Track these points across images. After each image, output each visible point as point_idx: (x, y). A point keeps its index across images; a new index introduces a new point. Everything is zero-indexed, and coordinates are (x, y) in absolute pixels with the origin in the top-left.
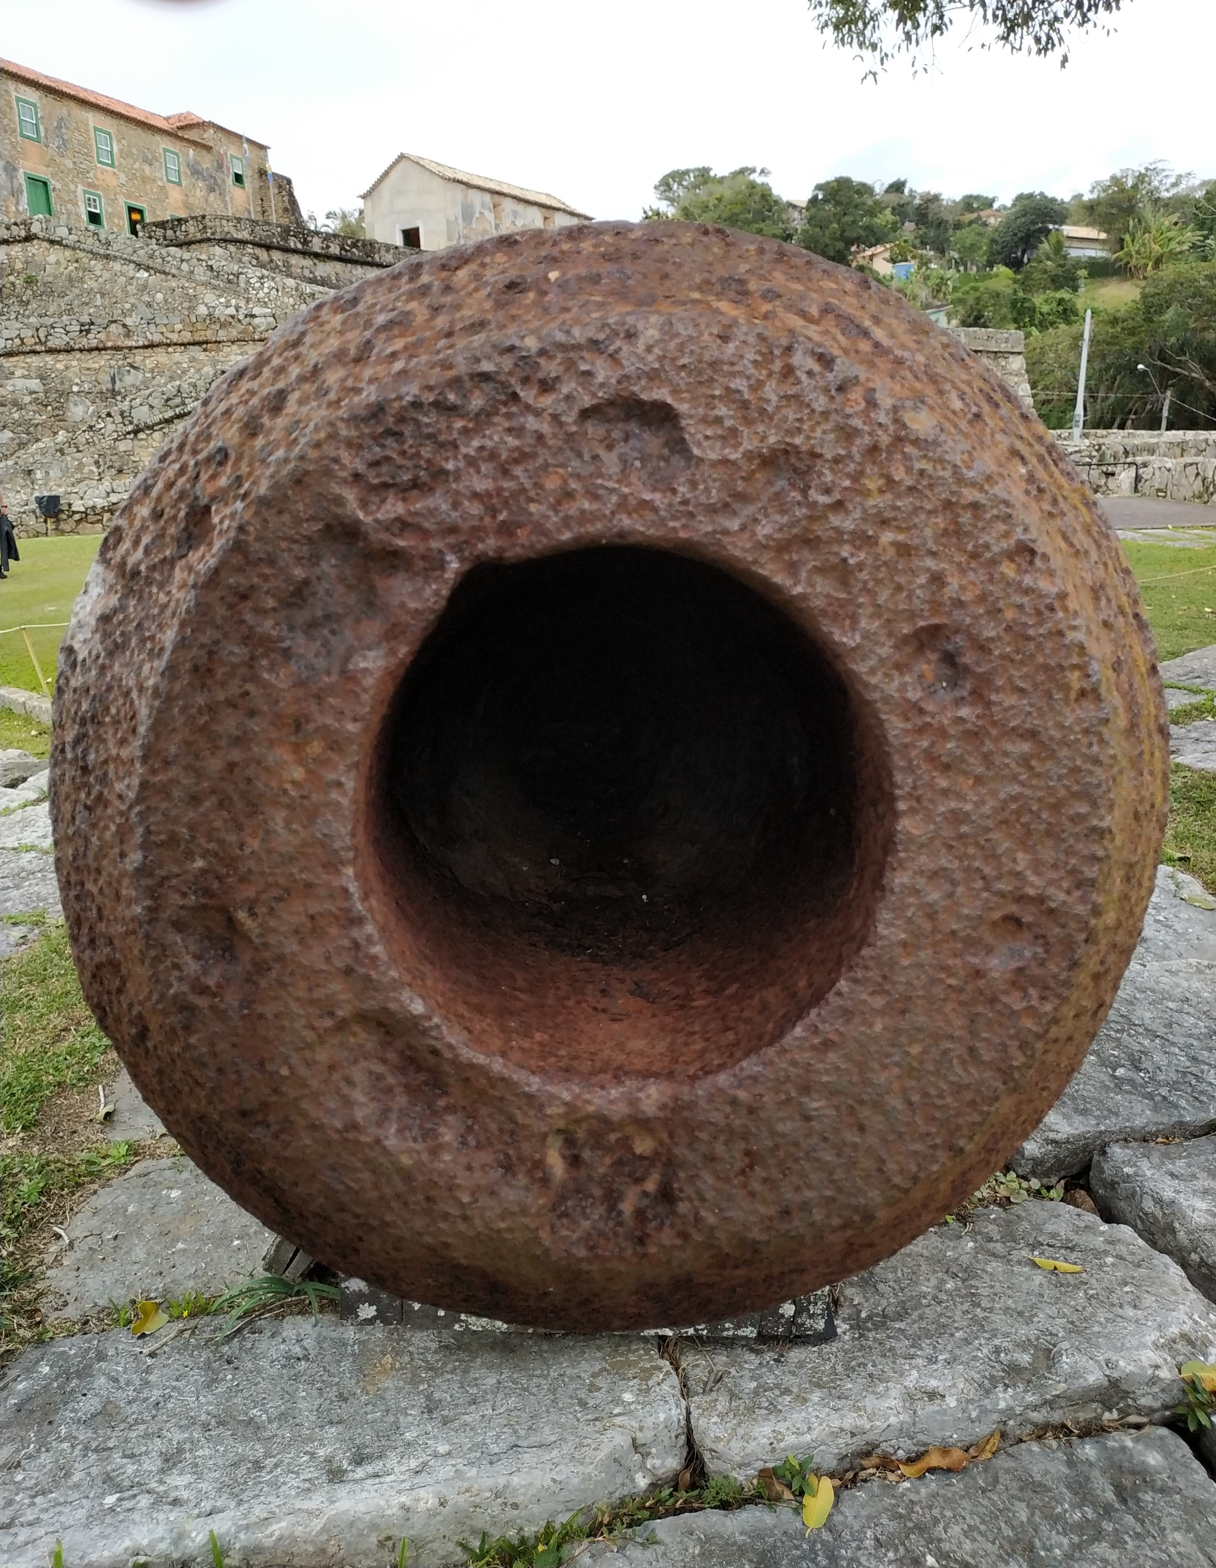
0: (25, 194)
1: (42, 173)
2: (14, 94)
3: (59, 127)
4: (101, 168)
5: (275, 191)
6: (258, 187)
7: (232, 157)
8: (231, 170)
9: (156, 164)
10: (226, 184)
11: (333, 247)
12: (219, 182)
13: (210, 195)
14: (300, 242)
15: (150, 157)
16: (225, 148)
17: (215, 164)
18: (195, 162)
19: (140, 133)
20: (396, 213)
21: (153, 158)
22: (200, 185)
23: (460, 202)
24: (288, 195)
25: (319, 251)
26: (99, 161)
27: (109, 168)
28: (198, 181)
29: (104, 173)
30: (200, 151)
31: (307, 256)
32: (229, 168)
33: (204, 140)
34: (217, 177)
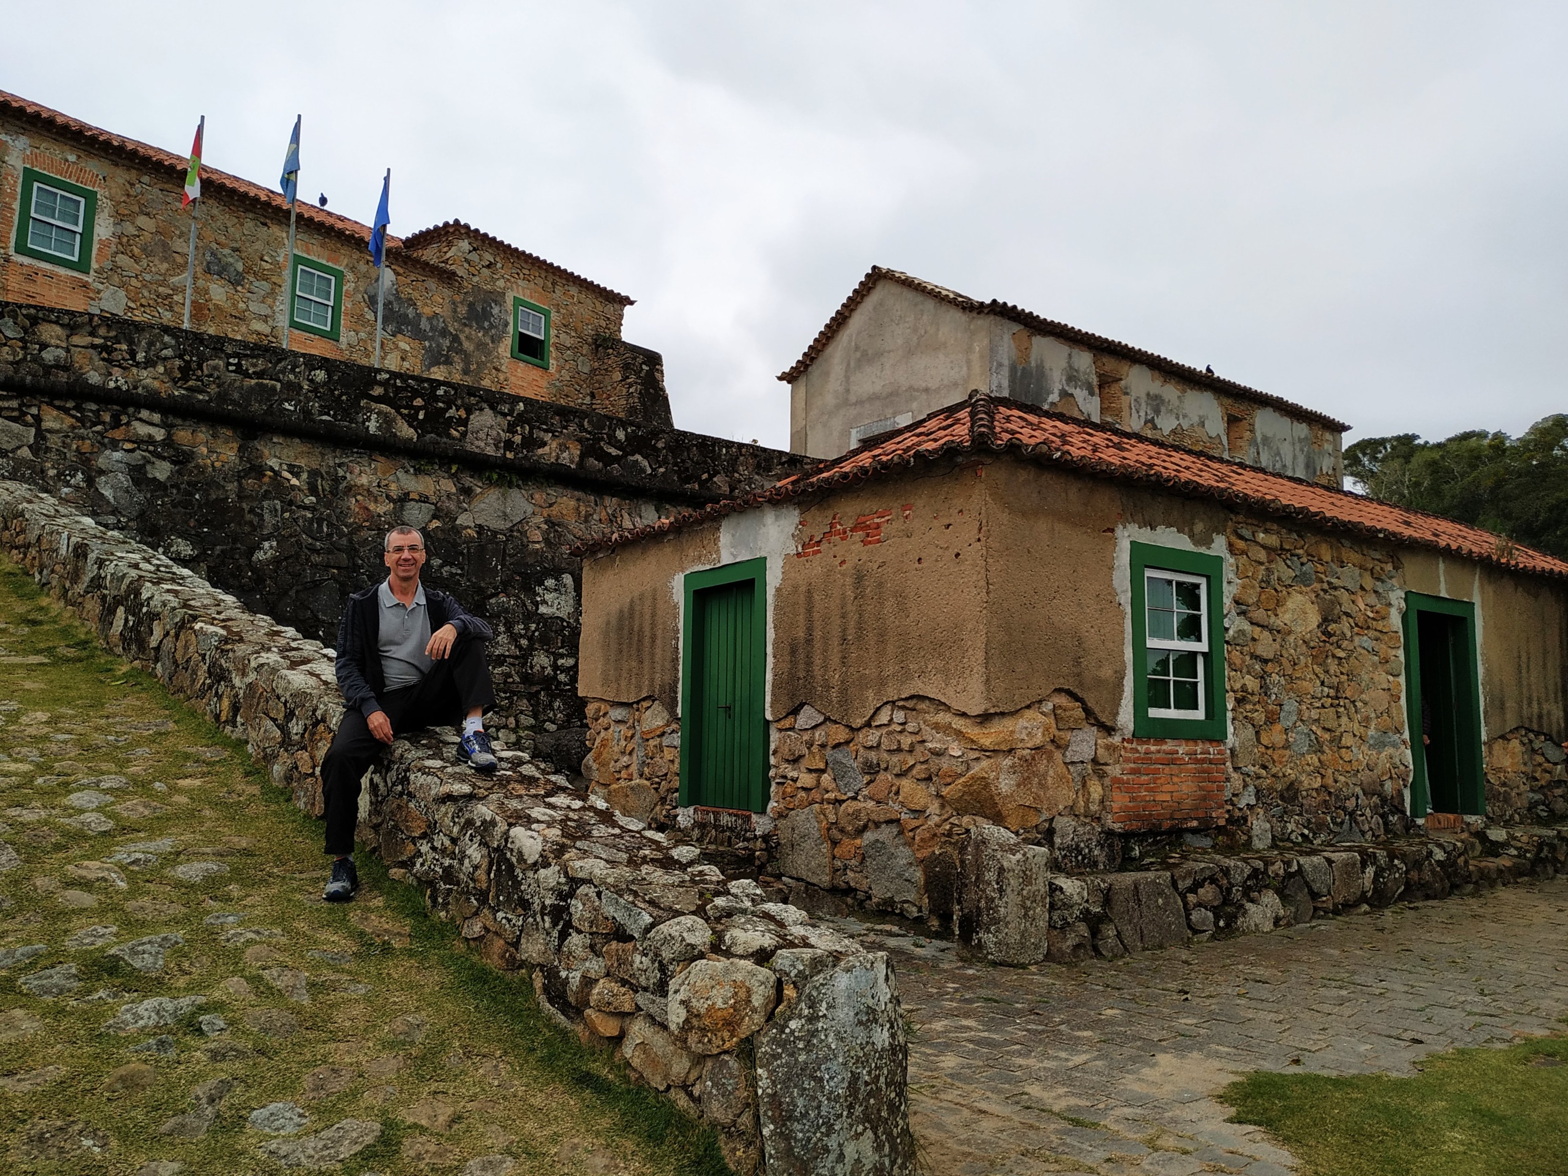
4: (30, 266)
5: (617, 376)
6: (586, 370)
7: (518, 302)
8: (511, 328)
9: (257, 284)
10: (490, 353)
11: (554, 445)
12: (467, 345)
13: (432, 369)
14: (411, 420)
15: (240, 267)
16: (501, 283)
17: (463, 310)
18: (398, 298)
19: (215, 212)
20: (855, 404)
21: (248, 270)
22: (403, 345)
23: (1006, 362)
24: (642, 384)
25: (490, 451)
26: (21, 249)
27: (62, 271)
28: (400, 336)
29: (40, 279)
30: (421, 278)
31: (432, 464)
32: (506, 324)
33: (446, 262)
34: (462, 337)
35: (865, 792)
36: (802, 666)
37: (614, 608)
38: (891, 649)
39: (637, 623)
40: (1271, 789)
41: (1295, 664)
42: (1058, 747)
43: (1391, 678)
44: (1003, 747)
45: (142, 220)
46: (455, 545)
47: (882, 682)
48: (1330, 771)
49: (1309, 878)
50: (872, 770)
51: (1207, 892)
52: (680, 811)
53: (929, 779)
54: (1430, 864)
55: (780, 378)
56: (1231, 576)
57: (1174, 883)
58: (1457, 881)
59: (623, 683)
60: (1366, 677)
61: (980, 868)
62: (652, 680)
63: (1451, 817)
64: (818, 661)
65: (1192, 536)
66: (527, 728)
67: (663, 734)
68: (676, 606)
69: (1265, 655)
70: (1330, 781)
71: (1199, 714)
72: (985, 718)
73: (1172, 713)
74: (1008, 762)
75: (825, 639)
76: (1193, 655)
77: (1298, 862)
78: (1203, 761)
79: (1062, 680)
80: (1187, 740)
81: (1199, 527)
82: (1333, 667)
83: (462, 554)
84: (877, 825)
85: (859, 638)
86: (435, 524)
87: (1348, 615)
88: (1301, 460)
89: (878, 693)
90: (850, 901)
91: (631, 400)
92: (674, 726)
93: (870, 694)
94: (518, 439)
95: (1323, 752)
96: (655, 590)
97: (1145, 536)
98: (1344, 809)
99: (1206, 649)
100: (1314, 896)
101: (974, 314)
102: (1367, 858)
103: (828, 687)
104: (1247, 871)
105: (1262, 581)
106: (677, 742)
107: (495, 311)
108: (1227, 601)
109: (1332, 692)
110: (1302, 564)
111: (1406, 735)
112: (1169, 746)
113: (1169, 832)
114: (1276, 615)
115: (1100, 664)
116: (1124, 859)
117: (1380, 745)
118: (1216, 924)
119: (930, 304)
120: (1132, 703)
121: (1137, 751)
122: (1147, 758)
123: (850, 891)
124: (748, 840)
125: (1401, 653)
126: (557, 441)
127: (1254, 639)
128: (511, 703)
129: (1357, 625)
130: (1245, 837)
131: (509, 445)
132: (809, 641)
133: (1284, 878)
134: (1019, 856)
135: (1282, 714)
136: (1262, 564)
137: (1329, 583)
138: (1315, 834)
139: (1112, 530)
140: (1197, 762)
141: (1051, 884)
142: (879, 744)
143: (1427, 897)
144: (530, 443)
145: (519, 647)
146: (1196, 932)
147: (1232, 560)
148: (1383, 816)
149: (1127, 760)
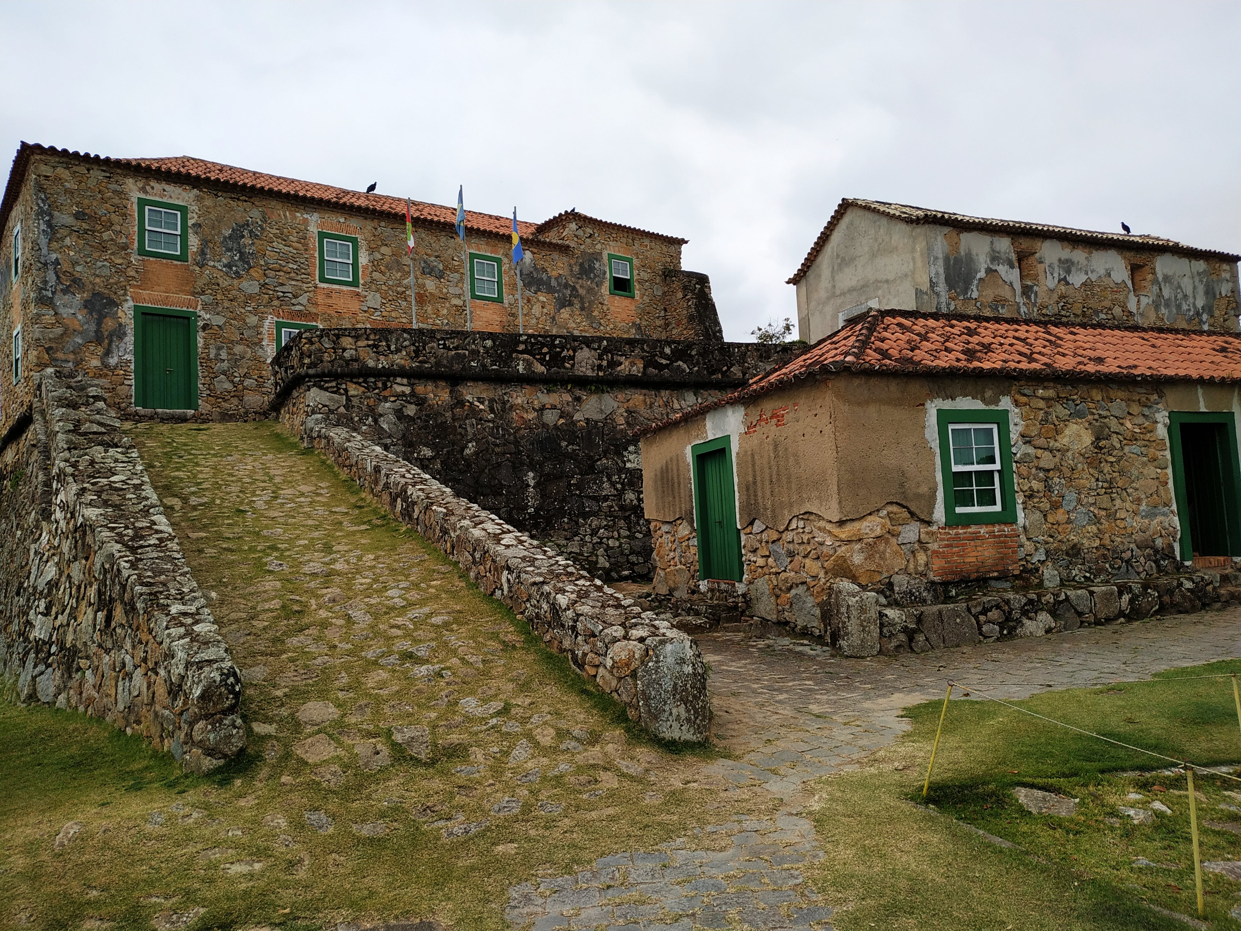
1: (180, 304)
2: (136, 194)
3: (236, 237)
4: (328, 288)
5: (680, 295)
6: (660, 294)
7: (611, 257)
8: (608, 275)
9: (452, 275)
10: (596, 294)
11: (627, 363)
12: (582, 292)
13: (561, 311)
14: (542, 361)
15: (441, 267)
16: (599, 246)
17: (576, 269)
18: (535, 268)
19: (423, 235)
20: (840, 295)
21: (446, 268)
22: (542, 298)
23: (941, 256)
24: (696, 298)
25: (589, 373)
26: (323, 280)
27: (344, 288)
28: (539, 293)
29: (334, 295)
30: (548, 253)
31: (557, 385)
32: (605, 273)
33: (563, 239)
34: (578, 286)
35: (789, 567)
36: (752, 497)
37: (658, 466)
38: (793, 486)
39: (670, 475)
40: (1057, 550)
41: (1073, 470)
42: (893, 535)
43: (1159, 471)
44: (853, 538)
45: (384, 250)
46: (574, 432)
47: (791, 505)
48: (1107, 535)
49: (1074, 603)
50: (791, 554)
51: (994, 614)
52: (701, 582)
53: (818, 558)
54: (1181, 591)
55: (788, 283)
56: (1017, 420)
57: (969, 610)
58: (1207, 601)
59: (667, 510)
60: (1136, 473)
61: (838, 605)
62: (680, 508)
63: (1222, 558)
64: (760, 494)
65: (983, 400)
66: (625, 537)
67: (689, 539)
68: (688, 465)
69: (1047, 467)
70: (1107, 542)
71: (998, 508)
72: (841, 523)
73: (976, 509)
74: (857, 546)
75: (762, 482)
76: (992, 472)
77: (1066, 594)
78: (1000, 536)
79: (891, 497)
80: (987, 524)
81: (988, 394)
82: (1107, 468)
83: (578, 437)
84: (797, 585)
85: (778, 480)
86: (562, 421)
87: (1117, 433)
88: (1201, 289)
89: (790, 511)
90: (788, 628)
91: (690, 311)
92: (694, 534)
93: (786, 512)
94: (605, 363)
95: (1101, 524)
96: (677, 455)
97: (947, 405)
98: (1122, 559)
99: (999, 468)
100: (1080, 614)
101: (914, 225)
102: (1122, 589)
103: (766, 509)
104: (1024, 601)
105: (1042, 420)
106: (696, 544)
107: (597, 265)
108: (1014, 436)
109: (1106, 485)
110: (1077, 405)
111: (1174, 507)
112: (973, 529)
113: (977, 580)
114: (1056, 440)
115: (918, 485)
116: (945, 597)
117: (1151, 515)
118: (1001, 632)
119: (884, 221)
120: (943, 506)
121: (949, 534)
122: (957, 537)
123: (787, 623)
124: (735, 597)
125: (1168, 454)
126: (629, 360)
127: (1037, 458)
128: (615, 523)
129: (1125, 439)
130: (1037, 581)
131: (600, 367)
132: (755, 483)
133: (1054, 604)
134: (857, 598)
135: (1064, 502)
136: (1041, 409)
137: (1100, 415)
138: (1095, 576)
139: (923, 405)
140: (995, 537)
141: (880, 613)
142: (793, 541)
143: (1180, 612)
144: (613, 364)
145: (616, 489)
146: (986, 637)
147: (1017, 410)
148: (1155, 562)
149: (942, 540)
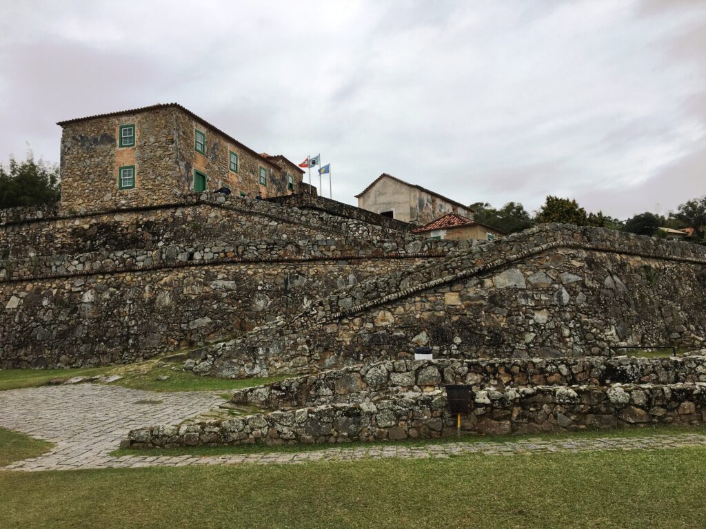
0: (194, 181)
1: (203, 170)
2: (195, 127)
3: (214, 148)
4: (231, 172)
7: (289, 175)
9: (256, 174)
10: (285, 188)
16: (286, 170)
17: (281, 177)
18: (273, 175)
19: (250, 157)
20: (378, 204)
21: (255, 170)
22: (274, 187)
23: (418, 198)
26: (230, 169)
27: (234, 173)
29: (232, 175)
30: (276, 170)
32: (287, 181)
34: (282, 184)
45: (242, 160)
55: (356, 197)
107: (286, 177)
